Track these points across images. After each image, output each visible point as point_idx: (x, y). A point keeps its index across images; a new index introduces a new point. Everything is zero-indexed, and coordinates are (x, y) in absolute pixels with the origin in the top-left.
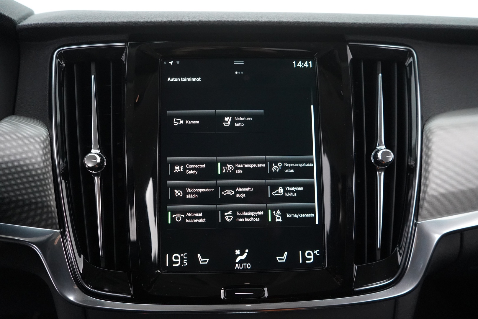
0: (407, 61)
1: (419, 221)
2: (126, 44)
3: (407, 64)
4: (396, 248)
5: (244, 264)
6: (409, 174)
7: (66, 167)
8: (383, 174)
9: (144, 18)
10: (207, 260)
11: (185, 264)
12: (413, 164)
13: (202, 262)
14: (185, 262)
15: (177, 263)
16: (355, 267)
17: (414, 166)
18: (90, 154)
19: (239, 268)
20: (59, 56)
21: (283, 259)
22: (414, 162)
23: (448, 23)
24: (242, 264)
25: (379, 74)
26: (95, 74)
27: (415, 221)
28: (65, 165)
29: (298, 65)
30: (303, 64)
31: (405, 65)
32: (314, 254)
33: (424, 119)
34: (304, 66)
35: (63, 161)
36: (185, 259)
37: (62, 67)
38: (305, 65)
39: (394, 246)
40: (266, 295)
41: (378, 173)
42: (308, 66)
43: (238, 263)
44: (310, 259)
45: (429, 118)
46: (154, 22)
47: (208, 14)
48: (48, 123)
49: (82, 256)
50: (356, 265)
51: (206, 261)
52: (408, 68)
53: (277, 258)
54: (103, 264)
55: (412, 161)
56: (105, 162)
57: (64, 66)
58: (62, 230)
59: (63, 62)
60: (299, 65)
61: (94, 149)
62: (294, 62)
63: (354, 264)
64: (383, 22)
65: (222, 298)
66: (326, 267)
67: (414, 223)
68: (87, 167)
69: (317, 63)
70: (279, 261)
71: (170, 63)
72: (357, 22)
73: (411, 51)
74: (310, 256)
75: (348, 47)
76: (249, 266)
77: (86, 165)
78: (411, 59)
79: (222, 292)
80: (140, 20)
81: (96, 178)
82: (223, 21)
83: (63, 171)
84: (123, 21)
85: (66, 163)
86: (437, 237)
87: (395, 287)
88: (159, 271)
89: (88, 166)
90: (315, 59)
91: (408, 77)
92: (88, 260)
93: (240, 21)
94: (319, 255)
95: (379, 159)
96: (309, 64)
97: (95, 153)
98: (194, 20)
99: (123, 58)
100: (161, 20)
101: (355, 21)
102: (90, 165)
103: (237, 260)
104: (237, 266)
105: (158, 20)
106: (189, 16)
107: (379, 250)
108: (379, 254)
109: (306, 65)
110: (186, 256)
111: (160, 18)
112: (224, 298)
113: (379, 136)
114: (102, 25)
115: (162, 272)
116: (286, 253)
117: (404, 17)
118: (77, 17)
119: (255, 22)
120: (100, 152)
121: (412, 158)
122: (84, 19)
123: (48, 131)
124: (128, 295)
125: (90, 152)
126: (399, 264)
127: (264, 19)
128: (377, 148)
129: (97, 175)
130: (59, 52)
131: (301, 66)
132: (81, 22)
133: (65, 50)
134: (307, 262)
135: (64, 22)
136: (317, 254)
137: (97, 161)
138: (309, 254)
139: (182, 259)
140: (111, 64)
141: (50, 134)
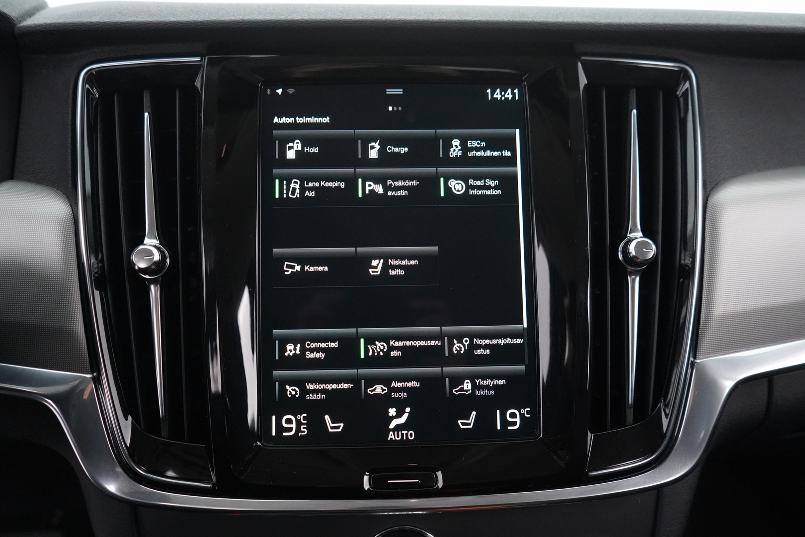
0: (681, 88)
1: (698, 359)
2: (202, 59)
3: (679, 93)
4: (659, 405)
5: (403, 432)
6: (681, 280)
7: (102, 268)
8: (638, 279)
9: (233, 15)
10: (340, 426)
11: (304, 432)
12: (690, 263)
13: (332, 428)
14: (304, 428)
15: (290, 430)
16: (590, 437)
17: (690, 266)
18: (141, 247)
19: (394, 439)
20: (89, 78)
21: (469, 424)
22: (691, 260)
23: (749, 23)
24: (400, 432)
25: (632, 110)
26: (150, 110)
27: (692, 359)
28: (100, 265)
29: (495, 96)
30: (503, 93)
31: (677, 96)
32: (522, 415)
33: (708, 186)
34: (505, 98)
35: (97, 258)
36: (304, 424)
37: (94, 98)
38: (506, 96)
39: (656, 402)
40: (440, 484)
41: (629, 278)
42: (512, 96)
43: (394, 430)
44: (514, 423)
45: (717, 184)
46: (249, 22)
47: (342, 9)
48: (71, 194)
49: (130, 418)
50: (591, 433)
51: (338, 427)
52: (681, 100)
53: (459, 422)
54: (164, 433)
55: (687, 257)
56: (168, 261)
57: (97, 96)
58: (95, 374)
59: (95, 90)
60: (497, 94)
61: (150, 238)
62: (489, 91)
63: (589, 432)
64: (640, 21)
65: (366, 489)
66: (541, 436)
67: (690, 362)
68: (136, 268)
69: (527, 91)
70: (462, 427)
71: (277, 91)
72: (596, 21)
73: (686, 72)
74: (515, 418)
75: (580, 65)
76: (411, 435)
77: (134, 264)
78: (687, 85)
79: (366, 478)
80: (226, 18)
81: (152, 287)
82: (367, 20)
83: (96, 275)
84: (196, 20)
85: (102, 261)
86: (728, 385)
87: (657, 470)
88: (259, 444)
89: (139, 268)
90: (524, 84)
91: (682, 115)
92: (140, 425)
93: (397, 21)
94: (529, 416)
95: (631, 255)
96: (513, 94)
97: (150, 245)
98: (318, 18)
99: (198, 84)
100: (262, 18)
101: (592, 20)
102: (142, 265)
103: (392, 426)
104: (391, 436)
105: (256, 18)
106: (310, 11)
107: (631, 408)
108: (630, 415)
109: (508, 94)
110: (304, 418)
111: (260, 15)
112: (368, 489)
113: (632, 217)
114: (161, 26)
115: (264, 445)
116: (474, 413)
117: (676, 13)
118: (120, 13)
119: (421, 22)
120: (158, 242)
121: (687, 253)
122: (131, 17)
123: (71, 206)
124: (208, 483)
125: (142, 243)
126: (664, 431)
127: (437, 17)
128: (628, 235)
129: (154, 282)
130: (89, 73)
131: (500, 96)
132: (126, 20)
133: (99, 69)
134: (509, 428)
135: (96, 22)
136: (527, 414)
137: (153, 258)
138: (513, 415)
139: (299, 424)
140: (177, 93)
141: (73, 213)
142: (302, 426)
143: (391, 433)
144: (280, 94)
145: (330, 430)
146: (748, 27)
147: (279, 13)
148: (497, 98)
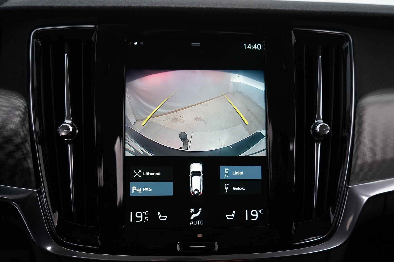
0: (345, 44)
1: (350, 186)
2: (95, 26)
3: (344, 47)
4: (329, 209)
5: (197, 221)
6: (342, 144)
8: (320, 145)
9: (112, 3)
10: (166, 217)
11: (147, 220)
13: (161, 218)
14: (147, 218)
15: (140, 219)
16: (294, 225)
17: (347, 137)
18: (63, 125)
19: (193, 224)
20: (36, 36)
21: (232, 217)
22: (348, 134)
23: (381, 12)
24: (196, 221)
25: (319, 56)
26: (68, 52)
27: (347, 185)
28: (42, 132)
29: (248, 47)
30: (252, 46)
31: (342, 49)
32: (259, 213)
33: (358, 96)
34: (253, 49)
35: (40, 130)
36: (147, 216)
37: (38, 46)
38: (254, 48)
39: (328, 207)
40: (217, 249)
41: (315, 144)
42: (257, 48)
43: (193, 220)
44: (255, 217)
45: (362, 95)
46: (120, 7)
48: (26, 96)
49: (57, 212)
50: (295, 223)
51: (164, 218)
52: (344, 51)
53: (227, 216)
54: (75, 220)
55: (346, 132)
56: (77, 131)
57: (40, 45)
58: (39, 190)
59: (39, 42)
60: (249, 47)
61: (67, 120)
62: (245, 45)
63: (293, 222)
64: (324, 10)
66: (269, 224)
67: (346, 187)
68: (60, 135)
69: (265, 45)
70: (228, 218)
71: (135, 43)
72: (302, 9)
73: (348, 37)
74: (255, 214)
75: (292, 32)
76: (202, 222)
77: (59, 134)
78: (348, 44)
79: (178, 246)
80: (108, 5)
81: (69, 145)
82: (182, 7)
83: (40, 138)
84: (92, 5)
86: (365, 199)
87: (328, 242)
88: (124, 227)
89: (61, 135)
90: (264, 42)
92: (62, 216)
93: (198, 8)
94: (263, 213)
95: (317, 132)
97: (68, 124)
98: (156, 5)
99: (93, 39)
100: (127, 5)
101: (300, 9)
102: (63, 134)
103: (192, 218)
104: (192, 223)
105: (124, 5)
106: (152, 2)
107: (315, 210)
108: (314, 213)
110: (147, 213)
111: (126, 3)
112: (180, 251)
113: (318, 112)
114: (74, 8)
115: (126, 227)
116: (234, 211)
120: (72, 122)
121: (346, 130)
122: (58, 3)
123: (27, 102)
124: (97, 247)
125: (63, 122)
126: (332, 223)
127: (218, 6)
128: (316, 121)
129: (70, 142)
130: (36, 32)
131: (251, 48)
132: (55, 5)
133: (41, 30)
134: (252, 219)
135: (40, 6)
136: (262, 213)
137: (69, 130)
138: (254, 213)
139: (144, 216)
140: (82, 44)
141: (27, 106)
142: (146, 217)
143: (192, 221)
144: (136, 45)
145: (160, 220)
146: (380, 14)
147: (136, 3)
148: (249, 48)
